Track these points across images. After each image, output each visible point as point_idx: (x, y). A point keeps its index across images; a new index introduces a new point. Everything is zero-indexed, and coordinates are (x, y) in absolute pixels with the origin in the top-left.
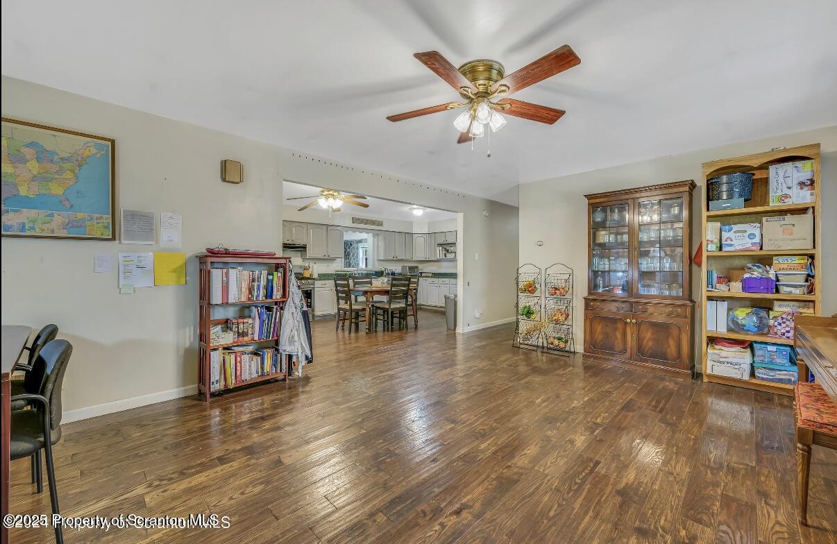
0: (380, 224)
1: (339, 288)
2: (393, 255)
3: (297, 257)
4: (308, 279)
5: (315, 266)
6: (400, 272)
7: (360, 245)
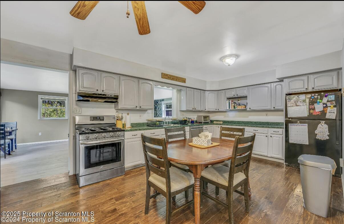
0: (184, 81)
1: (147, 144)
2: (193, 107)
3: (112, 108)
4: (120, 130)
5: (128, 117)
6: (195, 119)
7: (163, 102)
